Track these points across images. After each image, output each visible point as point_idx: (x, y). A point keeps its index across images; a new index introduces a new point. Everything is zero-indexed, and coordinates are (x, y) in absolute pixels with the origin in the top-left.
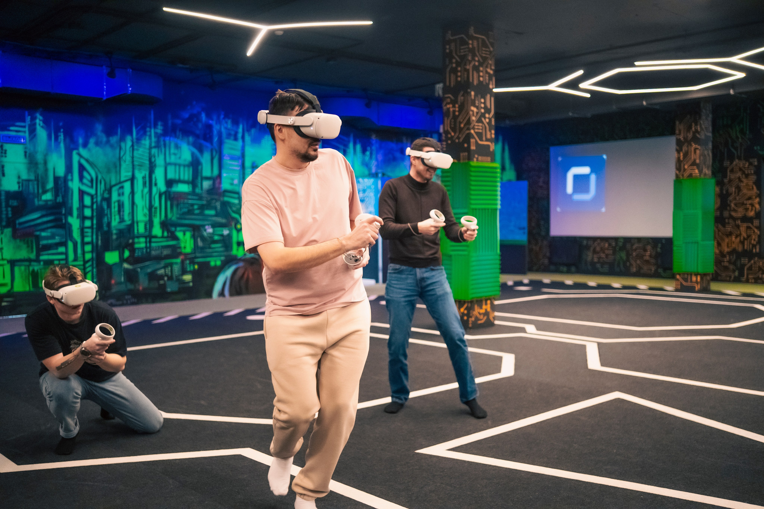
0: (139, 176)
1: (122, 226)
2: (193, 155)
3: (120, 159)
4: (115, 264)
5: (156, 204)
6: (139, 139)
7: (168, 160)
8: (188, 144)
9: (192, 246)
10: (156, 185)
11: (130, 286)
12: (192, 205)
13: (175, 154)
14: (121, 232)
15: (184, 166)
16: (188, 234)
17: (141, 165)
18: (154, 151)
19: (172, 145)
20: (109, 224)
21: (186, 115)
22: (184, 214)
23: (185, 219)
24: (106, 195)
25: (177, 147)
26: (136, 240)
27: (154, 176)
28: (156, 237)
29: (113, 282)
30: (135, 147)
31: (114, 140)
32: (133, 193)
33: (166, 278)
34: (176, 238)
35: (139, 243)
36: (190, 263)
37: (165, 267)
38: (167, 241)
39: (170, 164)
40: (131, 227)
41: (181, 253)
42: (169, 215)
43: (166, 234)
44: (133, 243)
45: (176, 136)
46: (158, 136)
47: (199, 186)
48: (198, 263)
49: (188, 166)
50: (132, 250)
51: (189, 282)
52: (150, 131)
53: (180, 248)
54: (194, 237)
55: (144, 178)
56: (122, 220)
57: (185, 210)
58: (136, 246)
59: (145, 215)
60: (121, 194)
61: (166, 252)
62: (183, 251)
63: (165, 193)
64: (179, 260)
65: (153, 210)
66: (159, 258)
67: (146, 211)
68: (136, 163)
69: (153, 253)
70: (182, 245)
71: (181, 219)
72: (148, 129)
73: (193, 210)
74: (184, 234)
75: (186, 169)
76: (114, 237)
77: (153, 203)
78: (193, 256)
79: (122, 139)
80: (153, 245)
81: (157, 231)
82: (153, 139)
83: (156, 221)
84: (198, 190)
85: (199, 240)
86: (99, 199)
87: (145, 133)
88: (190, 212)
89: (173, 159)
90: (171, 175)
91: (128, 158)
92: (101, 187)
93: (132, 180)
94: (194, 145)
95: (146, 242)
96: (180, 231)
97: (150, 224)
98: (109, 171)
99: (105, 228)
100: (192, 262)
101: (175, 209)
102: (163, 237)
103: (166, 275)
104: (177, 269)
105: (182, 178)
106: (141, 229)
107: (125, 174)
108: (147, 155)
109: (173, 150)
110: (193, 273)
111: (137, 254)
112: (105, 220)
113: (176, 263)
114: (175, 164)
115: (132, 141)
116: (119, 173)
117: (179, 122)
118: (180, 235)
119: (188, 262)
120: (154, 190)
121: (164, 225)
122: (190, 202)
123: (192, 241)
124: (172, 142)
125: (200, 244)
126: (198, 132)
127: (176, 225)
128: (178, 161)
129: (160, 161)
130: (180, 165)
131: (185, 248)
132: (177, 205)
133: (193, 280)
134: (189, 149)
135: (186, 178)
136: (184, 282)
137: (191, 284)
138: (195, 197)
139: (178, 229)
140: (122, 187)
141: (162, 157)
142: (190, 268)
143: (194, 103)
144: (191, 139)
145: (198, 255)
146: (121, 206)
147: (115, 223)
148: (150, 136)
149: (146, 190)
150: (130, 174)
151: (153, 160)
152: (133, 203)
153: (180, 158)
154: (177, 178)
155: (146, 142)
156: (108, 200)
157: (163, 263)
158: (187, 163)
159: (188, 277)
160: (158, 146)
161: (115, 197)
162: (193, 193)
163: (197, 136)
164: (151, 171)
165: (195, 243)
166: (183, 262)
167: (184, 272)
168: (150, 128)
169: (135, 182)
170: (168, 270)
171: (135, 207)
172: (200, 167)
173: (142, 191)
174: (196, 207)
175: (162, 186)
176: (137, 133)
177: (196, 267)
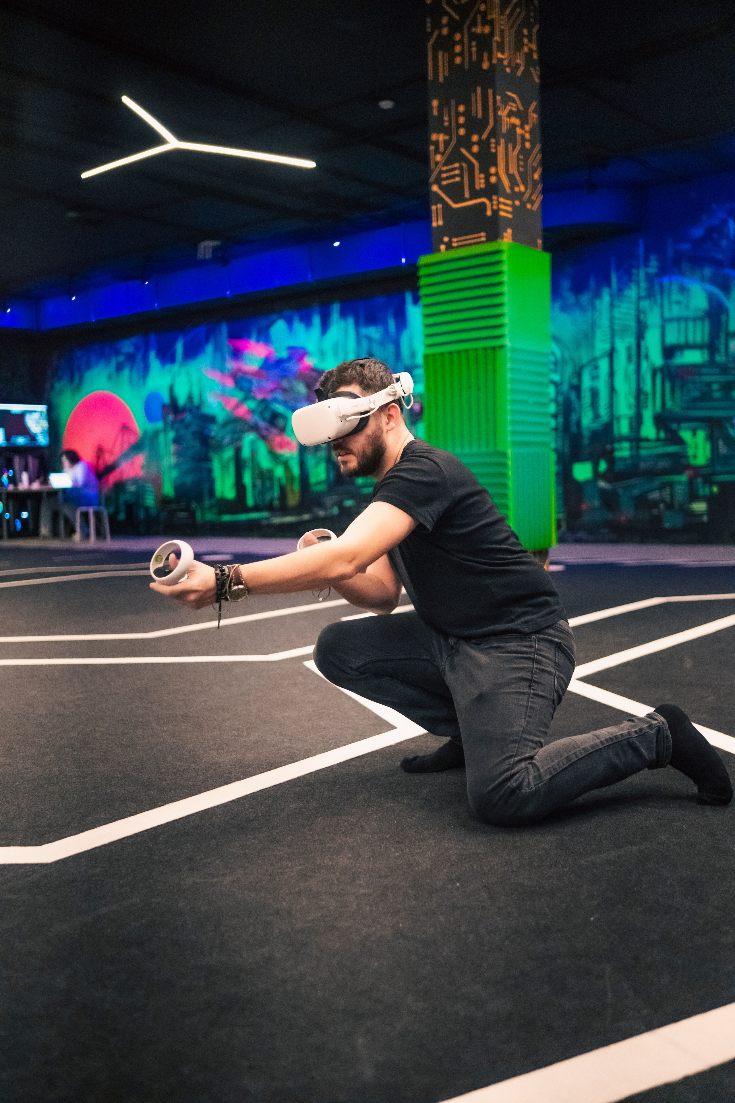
0: (622, 346)
1: (597, 425)
2: (711, 299)
3: (593, 325)
4: (587, 482)
5: (648, 387)
6: (620, 290)
7: (667, 315)
8: (703, 280)
9: (708, 453)
10: (647, 357)
11: (609, 515)
12: (709, 384)
13: (679, 303)
14: (595, 435)
15: (695, 319)
16: (701, 435)
17: (624, 330)
18: (645, 304)
19: (675, 288)
20: (579, 423)
21: (698, 232)
22: (695, 400)
23: (695, 409)
24: (575, 381)
25: (683, 290)
26: (617, 445)
27: (643, 344)
28: (647, 440)
29: (584, 507)
30: (616, 303)
31: (585, 298)
32: (612, 374)
33: (662, 506)
34: (681, 442)
35: (621, 449)
36: (704, 483)
37: (662, 487)
38: (665, 445)
39: (671, 320)
40: (609, 427)
41: (688, 466)
42: (669, 404)
43: (662, 435)
44: (613, 450)
45: (681, 273)
46: (650, 278)
47: (722, 349)
48: (719, 484)
49: (702, 319)
50: (611, 460)
51: (701, 515)
52: (638, 275)
53: (686, 457)
54: (711, 438)
55: (629, 349)
56: (596, 416)
57: (696, 394)
58: (618, 454)
59: (630, 407)
60: (595, 378)
61: (662, 464)
62: (693, 462)
63: (662, 369)
64: (683, 478)
65: (642, 397)
66: (651, 474)
67: (632, 401)
68: (616, 327)
69: (643, 465)
70: (691, 452)
71: (688, 409)
72: (634, 271)
73: (711, 391)
74: (694, 434)
75: (699, 324)
76: (586, 441)
77: (642, 385)
78: (709, 470)
79: (597, 295)
80: (643, 452)
81: (649, 430)
82: (643, 285)
83: (648, 415)
84: (720, 358)
85: (721, 443)
86: (565, 387)
87: (630, 280)
88: (706, 396)
89: (676, 311)
90: (672, 339)
91: (604, 322)
92: (569, 370)
93: (611, 354)
94: (713, 281)
95: (631, 449)
96: (687, 429)
97: (637, 421)
98: (578, 345)
99: (574, 429)
100: (708, 481)
101: (678, 393)
102: (658, 439)
103: (663, 501)
104: (680, 491)
105: (691, 340)
106: (624, 428)
107: (601, 346)
108: (633, 312)
109: (675, 296)
110: (710, 499)
111: (619, 466)
112: (574, 417)
113: (680, 483)
114: (678, 320)
115: (611, 296)
116: (591, 346)
117: (686, 247)
118: (686, 435)
119: (699, 480)
120: (645, 366)
121: (660, 421)
122: (706, 379)
123: (708, 446)
124: (671, 283)
125: (723, 449)
126: (720, 256)
127: (680, 420)
128: (685, 313)
129: (653, 318)
130: (686, 320)
131: (695, 457)
132: (682, 388)
133: (710, 511)
134: (705, 290)
135: (699, 339)
136: (692, 514)
137: (705, 518)
138: (716, 371)
139: (683, 425)
140: (596, 368)
141: (657, 311)
142: (704, 491)
143: (714, 206)
144: (708, 272)
145: (718, 469)
146: (595, 394)
147: (587, 420)
148: (638, 283)
149: (632, 367)
150: (607, 347)
151: (642, 317)
152: (612, 390)
153: (687, 307)
154: (682, 341)
155: (632, 292)
156: (577, 388)
157: (657, 482)
158: (700, 313)
159: (700, 507)
160: (650, 295)
161: (586, 383)
162: (712, 363)
163: (718, 264)
164: (640, 336)
165: (714, 449)
166: (691, 482)
167: (694, 497)
168: (638, 268)
169: (615, 356)
170: (666, 494)
171: (614, 395)
172: (723, 317)
173: (626, 370)
174: (715, 387)
175: (657, 358)
176: (619, 280)
177: (715, 489)
